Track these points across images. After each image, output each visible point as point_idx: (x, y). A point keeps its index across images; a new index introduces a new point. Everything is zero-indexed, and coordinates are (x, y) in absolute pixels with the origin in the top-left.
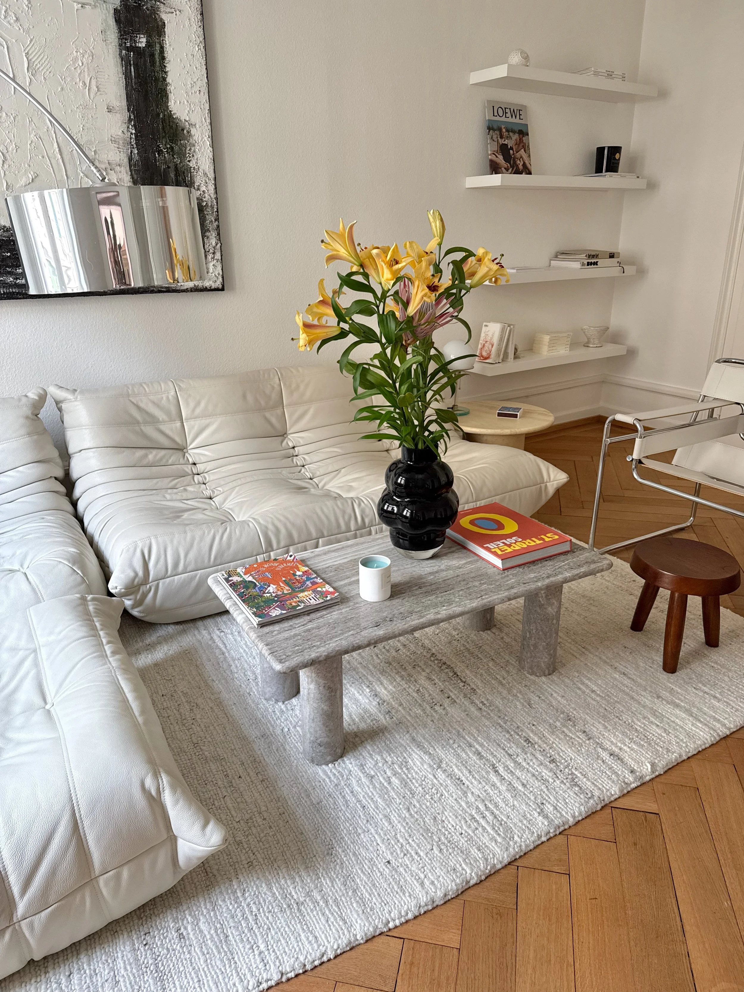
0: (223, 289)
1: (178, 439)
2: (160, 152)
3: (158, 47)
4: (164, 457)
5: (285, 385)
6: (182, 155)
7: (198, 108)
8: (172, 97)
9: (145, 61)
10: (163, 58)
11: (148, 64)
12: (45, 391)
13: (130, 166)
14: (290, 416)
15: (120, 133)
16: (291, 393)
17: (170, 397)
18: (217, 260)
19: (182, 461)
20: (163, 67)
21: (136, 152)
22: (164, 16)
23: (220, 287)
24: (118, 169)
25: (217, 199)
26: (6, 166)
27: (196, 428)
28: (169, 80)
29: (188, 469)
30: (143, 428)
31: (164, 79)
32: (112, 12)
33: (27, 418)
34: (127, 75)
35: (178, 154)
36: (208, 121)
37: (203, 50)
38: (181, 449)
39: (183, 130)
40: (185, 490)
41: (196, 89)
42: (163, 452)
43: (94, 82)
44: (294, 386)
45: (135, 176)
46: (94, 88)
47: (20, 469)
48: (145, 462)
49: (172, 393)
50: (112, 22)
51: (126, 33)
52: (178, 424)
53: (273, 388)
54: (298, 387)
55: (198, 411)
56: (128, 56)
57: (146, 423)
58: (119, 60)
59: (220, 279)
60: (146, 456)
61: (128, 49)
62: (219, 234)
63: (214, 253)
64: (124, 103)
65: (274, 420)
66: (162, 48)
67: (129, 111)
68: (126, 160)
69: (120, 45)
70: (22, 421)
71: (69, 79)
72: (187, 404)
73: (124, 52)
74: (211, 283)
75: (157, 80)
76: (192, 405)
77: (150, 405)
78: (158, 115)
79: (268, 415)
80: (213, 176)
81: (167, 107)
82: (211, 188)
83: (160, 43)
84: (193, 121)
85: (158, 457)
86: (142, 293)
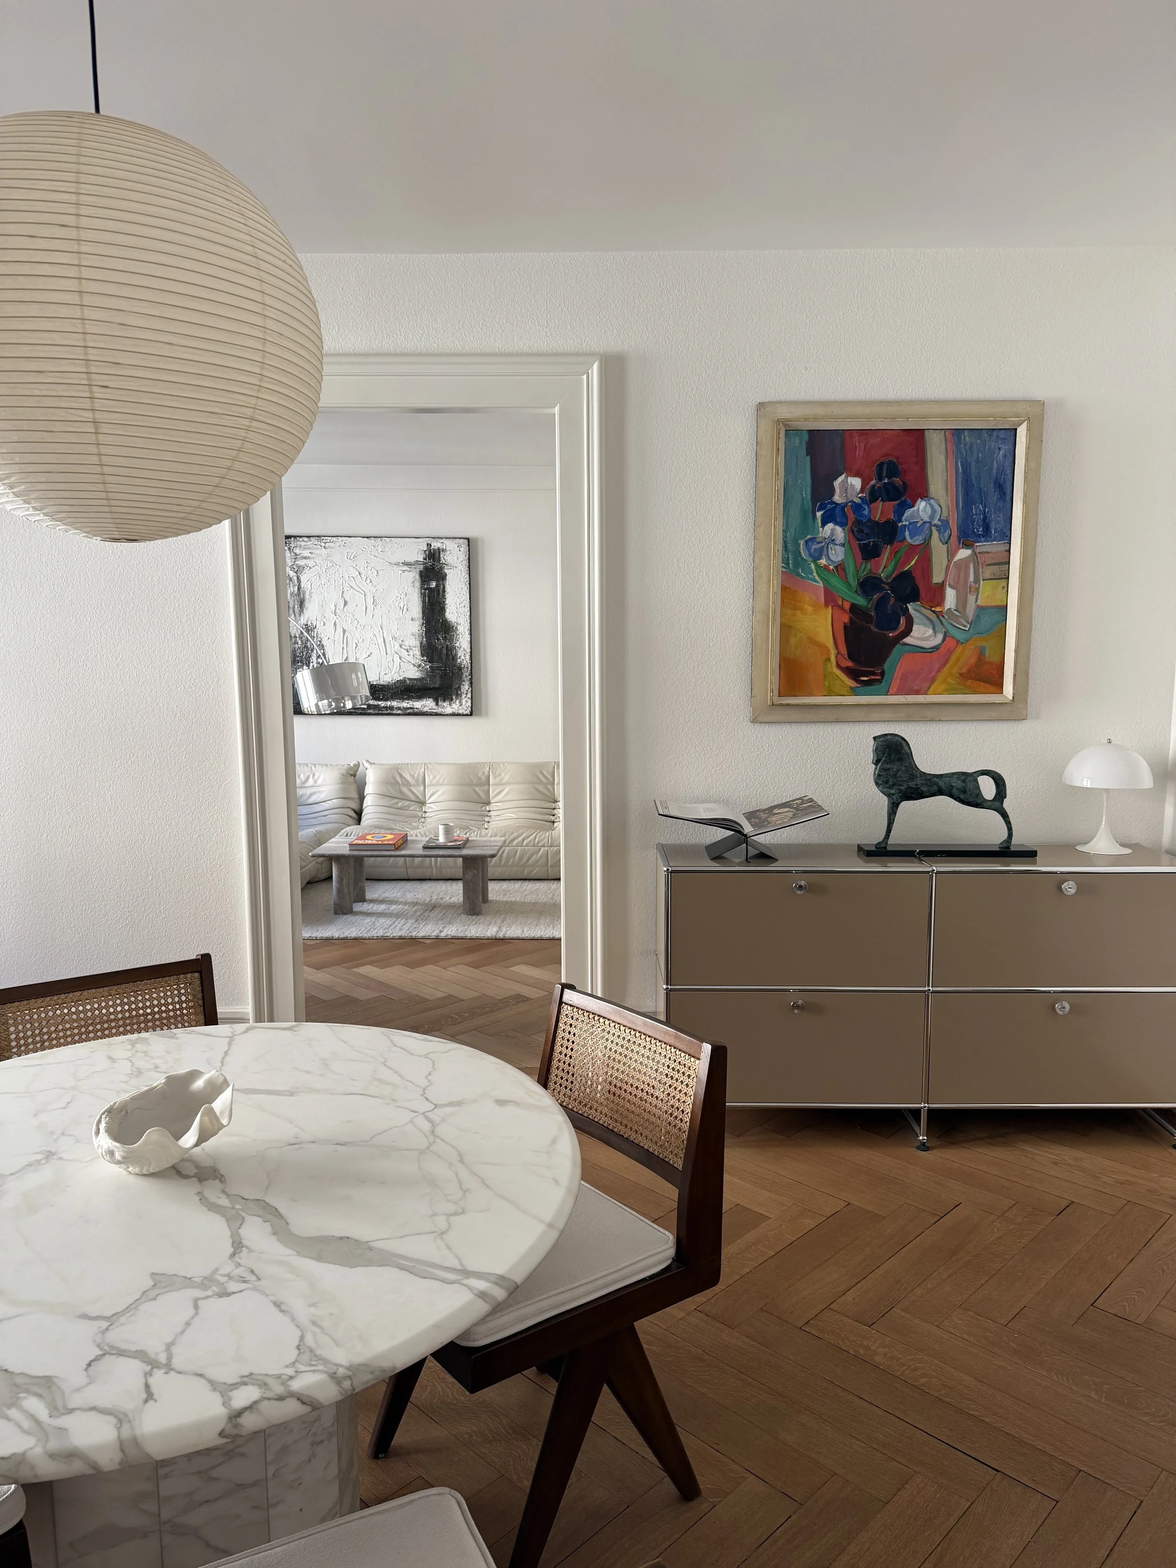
0: (471, 714)
1: (420, 797)
2: (438, 639)
3: (442, 587)
4: (408, 805)
5: (492, 772)
6: (451, 640)
7: (463, 616)
8: (448, 611)
9: (434, 594)
10: (444, 591)
11: (436, 596)
12: (359, 763)
13: (421, 647)
14: (493, 793)
15: (417, 631)
16: (495, 777)
17: (421, 773)
18: (469, 698)
19: (418, 809)
20: (444, 596)
21: (425, 640)
22: (446, 571)
23: (469, 713)
24: (414, 649)
25: (471, 663)
26: (357, 649)
27: (431, 791)
28: (447, 602)
29: (419, 814)
30: (401, 787)
31: (444, 602)
32: (418, 572)
33: (343, 775)
34: (424, 602)
35: (449, 640)
36: (469, 621)
37: (468, 585)
38: (423, 803)
39: (453, 627)
40: (411, 824)
41: (462, 605)
42: (408, 803)
43: (405, 606)
44: (497, 773)
45: (423, 652)
46: (405, 609)
47: (333, 800)
48: (395, 806)
49: (423, 770)
50: (418, 577)
51: (425, 581)
52: (422, 788)
53: (484, 773)
54: (500, 774)
55: (434, 781)
56: (425, 592)
57: (403, 785)
58: (420, 595)
59: (470, 709)
60: (397, 803)
61: (425, 589)
62: (471, 683)
63: (466, 694)
64: (421, 616)
65: (482, 794)
66: (444, 587)
67: (423, 619)
68: (419, 644)
69: (421, 588)
70: (340, 776)
71: (392, 606)
72: (429, 777)
73: (423, 591)
74: (463, 711)
75: (440, 603)
76: (431, 777)
77: (408, 775)
78: (439, 620)
79: (477, 789)
80: (469, 650)
81: (445, 616)
82: (468, 657)
83: (443, 584)
84: (459, 622)
85: (405, 805)
86: (420, 715)
